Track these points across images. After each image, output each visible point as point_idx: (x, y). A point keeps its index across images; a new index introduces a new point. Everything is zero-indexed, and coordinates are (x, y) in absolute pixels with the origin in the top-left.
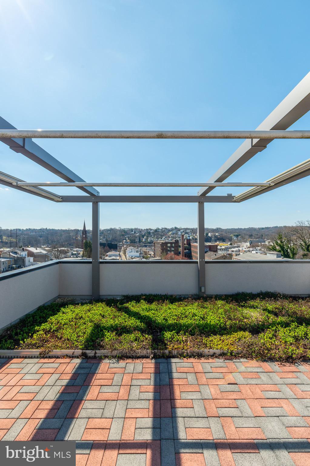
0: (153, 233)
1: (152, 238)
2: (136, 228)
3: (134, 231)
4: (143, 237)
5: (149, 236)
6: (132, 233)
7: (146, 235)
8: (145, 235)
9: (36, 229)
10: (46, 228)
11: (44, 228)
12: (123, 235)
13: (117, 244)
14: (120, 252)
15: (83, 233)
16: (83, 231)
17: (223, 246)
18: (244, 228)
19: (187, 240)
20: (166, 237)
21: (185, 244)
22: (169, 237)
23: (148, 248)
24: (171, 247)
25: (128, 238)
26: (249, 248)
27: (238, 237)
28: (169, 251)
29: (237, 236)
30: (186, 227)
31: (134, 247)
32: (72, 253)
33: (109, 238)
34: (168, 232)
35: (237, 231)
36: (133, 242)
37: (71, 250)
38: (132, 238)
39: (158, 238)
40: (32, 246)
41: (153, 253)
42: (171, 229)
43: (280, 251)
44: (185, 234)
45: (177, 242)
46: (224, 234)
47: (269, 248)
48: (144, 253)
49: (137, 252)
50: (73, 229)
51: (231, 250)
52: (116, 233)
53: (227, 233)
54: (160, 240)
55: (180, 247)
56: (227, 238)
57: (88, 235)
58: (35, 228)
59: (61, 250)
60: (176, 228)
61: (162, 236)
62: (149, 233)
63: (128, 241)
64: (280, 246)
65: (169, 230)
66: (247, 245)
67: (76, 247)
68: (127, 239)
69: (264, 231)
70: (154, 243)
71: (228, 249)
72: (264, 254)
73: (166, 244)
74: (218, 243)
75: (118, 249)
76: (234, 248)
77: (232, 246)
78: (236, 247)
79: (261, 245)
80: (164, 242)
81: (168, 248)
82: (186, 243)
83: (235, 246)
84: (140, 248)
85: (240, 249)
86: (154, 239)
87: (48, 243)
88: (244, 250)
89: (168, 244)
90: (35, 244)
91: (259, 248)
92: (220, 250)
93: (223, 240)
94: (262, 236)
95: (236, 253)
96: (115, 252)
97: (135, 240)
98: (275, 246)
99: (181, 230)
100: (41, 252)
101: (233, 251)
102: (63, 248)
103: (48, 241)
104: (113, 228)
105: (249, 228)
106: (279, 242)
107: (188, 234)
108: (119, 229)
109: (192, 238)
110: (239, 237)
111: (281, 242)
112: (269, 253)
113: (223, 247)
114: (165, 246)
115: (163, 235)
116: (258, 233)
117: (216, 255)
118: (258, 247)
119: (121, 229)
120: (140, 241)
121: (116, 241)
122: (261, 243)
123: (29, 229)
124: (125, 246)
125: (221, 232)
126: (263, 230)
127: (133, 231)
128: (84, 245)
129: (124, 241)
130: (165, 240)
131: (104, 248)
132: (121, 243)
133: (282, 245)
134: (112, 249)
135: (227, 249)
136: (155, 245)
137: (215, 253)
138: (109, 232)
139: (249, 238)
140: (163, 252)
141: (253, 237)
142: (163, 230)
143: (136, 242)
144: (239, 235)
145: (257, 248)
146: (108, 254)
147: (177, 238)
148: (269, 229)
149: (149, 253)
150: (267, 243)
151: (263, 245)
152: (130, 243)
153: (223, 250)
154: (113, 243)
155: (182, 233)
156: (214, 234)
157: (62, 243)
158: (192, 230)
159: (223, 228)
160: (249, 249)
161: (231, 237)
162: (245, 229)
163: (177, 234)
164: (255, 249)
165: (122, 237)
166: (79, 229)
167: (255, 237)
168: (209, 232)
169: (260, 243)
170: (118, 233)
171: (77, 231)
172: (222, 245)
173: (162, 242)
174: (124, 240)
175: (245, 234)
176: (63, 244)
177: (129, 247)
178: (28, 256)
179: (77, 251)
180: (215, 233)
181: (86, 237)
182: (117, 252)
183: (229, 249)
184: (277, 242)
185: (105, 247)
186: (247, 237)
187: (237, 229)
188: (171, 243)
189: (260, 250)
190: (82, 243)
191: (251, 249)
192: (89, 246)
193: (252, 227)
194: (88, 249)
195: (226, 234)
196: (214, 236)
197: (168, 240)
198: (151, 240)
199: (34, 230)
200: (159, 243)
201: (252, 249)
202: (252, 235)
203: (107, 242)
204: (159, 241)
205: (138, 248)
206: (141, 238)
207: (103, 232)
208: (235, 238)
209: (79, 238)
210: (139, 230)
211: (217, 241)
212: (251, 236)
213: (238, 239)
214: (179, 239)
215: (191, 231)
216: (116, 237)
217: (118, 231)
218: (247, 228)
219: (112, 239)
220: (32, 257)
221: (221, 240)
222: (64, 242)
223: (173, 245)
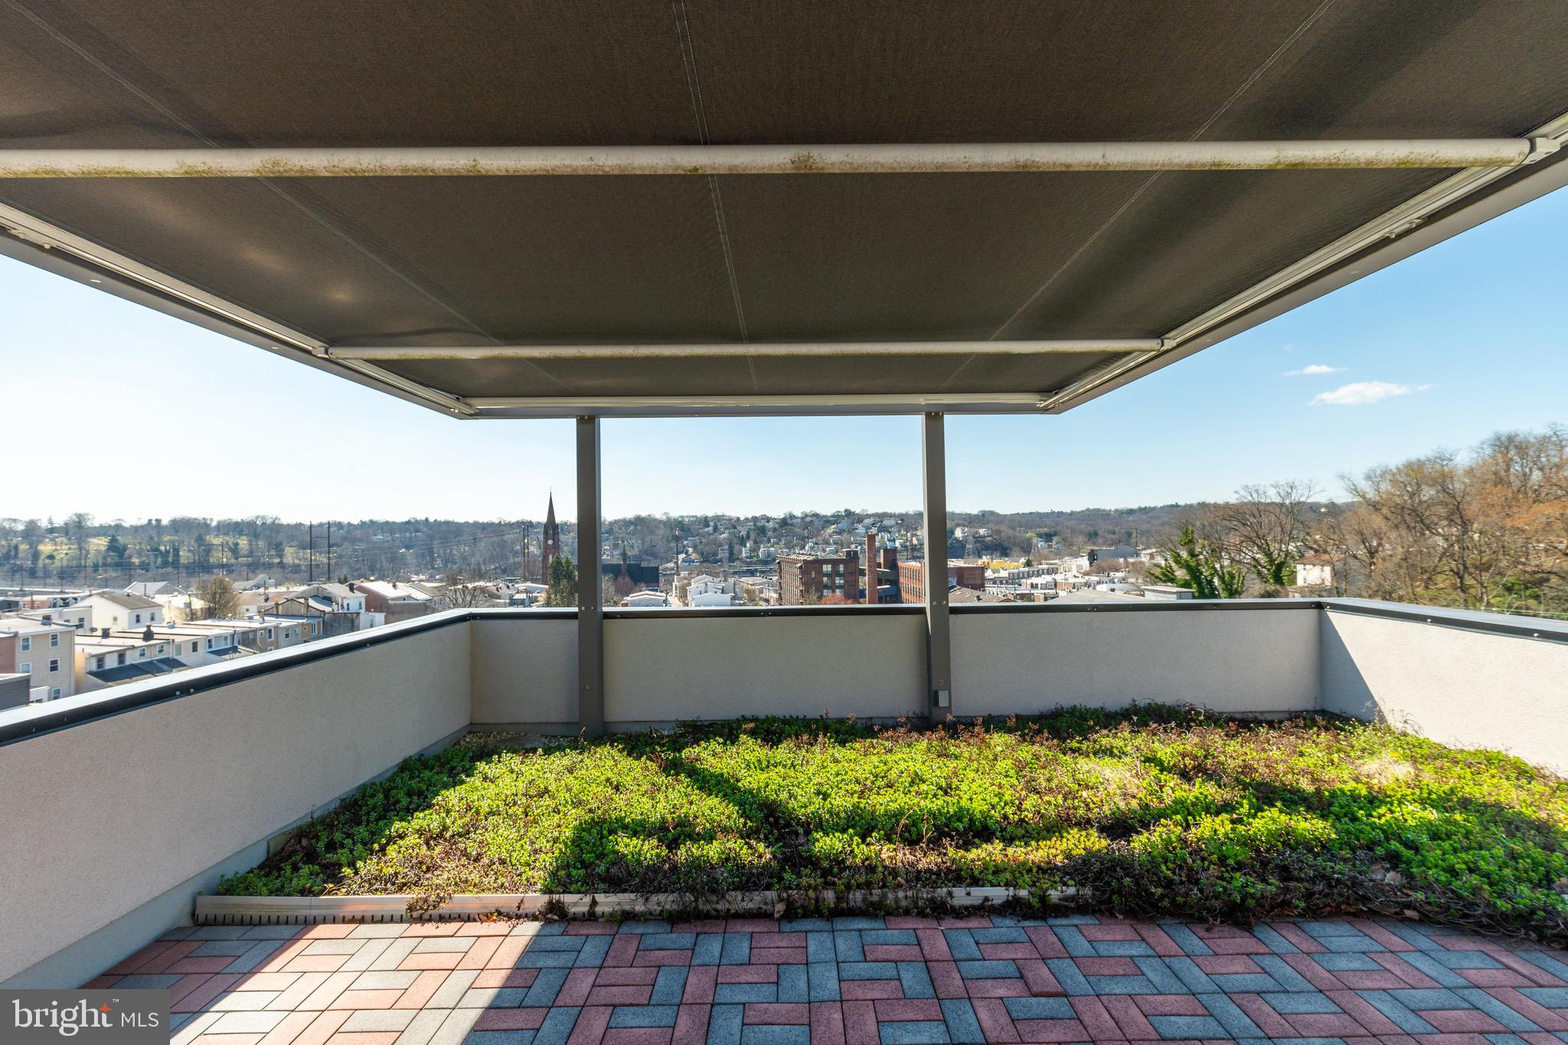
0: (775, 530)
1: (772, 546)
2: (720, 514)
3: (712, 524)
4: (743, 543)
5: (761, 542)
6: (707, 529)
7: (752, 536)
8: (748, 537)
9: (394, 523)
10: (427, 519)
11: (418, 519)
12: (677, 539)
13: (657, 569)
14: (667, 594)
15: (546, 532)
16: (546, 526)
17: (1003, 569)
18: (1069, 512)
19: (886, 551)
20: (817, 544)
21: (879, 565)
22: (827, 543)
23: (758, 579)
24: (835, 573)
25: (695, 547)
26: (1087, 574)
27: (1051, 541)
28: (826, 587)
29: (1048, 537)
30: (880, 511)
31: (715, 575)
32: (511, 598)
33: (632, 547)
34: (823, 528)
35: (1048, 522)
36: (709, 561)
37: (508, 587)
38: (706, 549)
39: (790, 546)
40: (381, 578)
41: (776, 596)
42: (833, 516)
43: (1186, 585)
44: (880, 531)
45: (853, 557)
46: (1006, 531)
47: (1153, 574)
48: (745, 595)
49: (723, 592)
50: (513, 520)
51: (1029, 581)
52: (652, 533)
53: (1013, 529)
54: (797, 551)
55: (862, 573)
56: (1015, 544)
57: (562, 537)
58: (391, 519)
59: (475, 589)
60: (849, 513)
61: (804, 540)
62: (762, 531)
63: (693, 556)
64: (1188, 567)
65: (827, 521)
66: (1079, 567)
67: (526, 580)
68: (691, 550)
69: (1134, 521)
70: (779, 563)
71: (1019, 578)
72: (1137, 595)
73: (817, 565)
74: (985, 559)
75: (661, 584)
76: (1038, 575)
77: (1031, 569)
78: (1043, 574)
79: (1127, 565)
80: (811, 558)
81: (825, 579)
82: (882, 561)
83: (1043, 570)
84: (731, 580)
85: (1059, 578)
86: (779, 551)
87: (433, 568)
88: (1072, 580)
89: (824, 566)
90: (390, 572)
91: (1120, 575)
92: (995, 583)
93: (1001, 549)
94: (1129, 535)
95: (1043, 591)
96: (653, 593)
97: (715, 554)
98: (1171, 567)
99: (866, 521)
100: (409, 597)
101: (1037, 585)
102: (482, 584)
103: (433, 559)
104: (644, 514)
105: (1088, 510)
106: (1184, 554)
107: (890, 532)
108: (664, 518)
109: (902, 545)
110: (1055, 539)
111: (1192, 554)
112: (1154, 591)
113: (1001, 571)
114: (813, 573)
115: (808, 538)
116: (1117, 525)
117: (979, 599)
118: (1117, 570)
119: (669, 519)
120: (732, 558)
121: (655, 556)
122: (1125, 558)
123: (371, 521)
124: (683, 574)
125: (998, 523)
126: (1131, 518)
127: (708, 526)
128: (550, 571)
129: (682, 556)
130: (813, 553)
131: (615, 580)
132: (671, 565)
133: (1193, 564)
134: (643, 584)
135: (1014, 579)
136: (780, 569)
137: (977, 593)
138: (632, 528)
139: (1085, 543)
140: (807, 591)
141: (1101, 540)
142: (808, 519)
143: (720, 561)
144: (1055, 534)
145: (1111, 574)
146: (629, 598)
147: (853, 546)
148: (1151, 514)
149: (763, 595)
150: (1144, 558)
151: (1133, 564)
152: (701, 562)
153: (1001, 583)
154: (644, 564)
155: (867, 528)
156: (974, 530)
157: (479, 564)
158: (902, 520)
159: (1002, 512)
160: (1087, 578)
161: (1029, 540)
162: (1072, 513)
163: (851, 531)
164: (1107, 579)
165: (673, 545)
166: (534, 520)
167: (1107, 540)
168: (958, 525)
169: (1121, 560)
170: (661, 532)
171: (526, 527)
172: (998, 567)
173: (805, 557)
174: (681, 553)
175: (1073, 531)
176: (480, 570)
177: (698, 575)
178: (368, 609)
179: (527, 591)
180: (975, 527)
181: (556, 547)
182: (659, 594)
183: (1023, 578)
184: (1179, 555)
185: (620, 579)
186: (1081, 539)
187: (1047, 515)
188: (834, 563)
189: (1123, 580)
190: (545, 567)
191: (1094, 578)
192: (565, 576)
193: (1097, 507)
194: (564, 582)
195: (1011, 532)
196: (974, 537)
197: (824, 551)
198: (769, 555)
199: (388, 527)
200: (795, 562)
201: (1097, 579)
202: (1096, 534)
203: (624, 560)
204: (793, 556)
205: (725, 580)
206: (737, 547)
207: (611, 529)
208: (1041, 544)
209: (534, 549)
210: (730, 520)
211: (984, 552)
212: (1092, 536)
213: (1050, 547)
214: (859, 547)
215: (897, 524)
216: (653, 546)
217: (662, 526)
218: (1078, 509)
219: (640, 551)
220: (381, 612)
221: (996, 550)
222: (484, 564)
223: (841, 568)
